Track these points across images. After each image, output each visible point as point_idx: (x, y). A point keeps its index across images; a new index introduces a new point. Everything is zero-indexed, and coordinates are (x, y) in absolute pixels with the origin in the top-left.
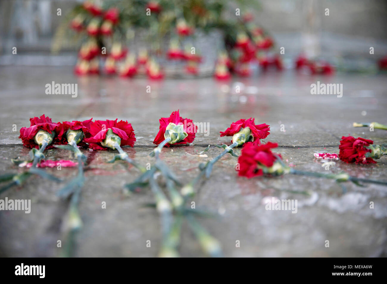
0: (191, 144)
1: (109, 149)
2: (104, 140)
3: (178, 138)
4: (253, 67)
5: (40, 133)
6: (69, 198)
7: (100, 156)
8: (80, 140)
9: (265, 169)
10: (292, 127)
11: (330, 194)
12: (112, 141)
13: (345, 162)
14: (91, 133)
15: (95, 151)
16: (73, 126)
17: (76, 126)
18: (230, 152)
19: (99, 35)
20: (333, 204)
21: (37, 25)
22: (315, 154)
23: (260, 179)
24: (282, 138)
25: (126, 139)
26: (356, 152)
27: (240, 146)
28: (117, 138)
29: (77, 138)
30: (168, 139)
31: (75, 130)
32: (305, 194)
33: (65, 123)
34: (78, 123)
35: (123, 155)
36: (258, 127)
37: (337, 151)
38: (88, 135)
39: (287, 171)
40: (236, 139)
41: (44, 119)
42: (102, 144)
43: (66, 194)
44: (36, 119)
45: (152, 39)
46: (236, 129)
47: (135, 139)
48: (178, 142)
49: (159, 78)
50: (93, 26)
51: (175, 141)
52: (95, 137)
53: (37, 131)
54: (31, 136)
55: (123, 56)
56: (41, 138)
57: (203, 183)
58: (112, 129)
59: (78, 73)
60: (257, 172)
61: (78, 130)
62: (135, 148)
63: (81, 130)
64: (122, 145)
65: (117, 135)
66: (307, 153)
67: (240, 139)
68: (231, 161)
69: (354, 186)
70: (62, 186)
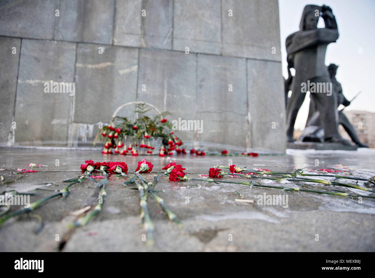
0: (151, 172)
1: (117, 173)
2: (115, 170)
3: (145, 169)
4: (174, 152)
5: (89, 166)
6: (102, 187)
7: (113, 176)
8: (105, 169)
9: (181, 178)
10: (190, 168)
11: (206, 186)
12: (118, 170)
13: (211, 178)
14: (110, 167)
15: (111, 174)
16: (102, 164)
17: (104, 164)
18: (166, 174)
19: (113, 138)
20: (207, 188)
21: (88, 134)
22: (199, 175)
23: (178, 182)
24: (187, 171)
25: (124, 169)
26: (215, 173)
27: (170, 173)
28: (120, 168)
29: (104, 169)
30: (141, 169)
31: (103, 166)
32: (197, 186)
33: (99, 163)
34: (105, 163)
35: (123, 174)
36: (177, 166)
37: (208, 174)
38: (109, 168)
39: (189, 179)
40: (169, 170)
41: (91, 161)
42: (114, 171)
43: (100, 185)
44: (88, 161)
45: (134, 140)
46: (169, 166)
47: (128, 170)
48: (145, 171)
49: (137, 155)
50: (111, 134)
51: (144, 170)
52: (111, 168)
53: (88, 166)
54: (85, 167)
55: (122, 146)
56: (89, 168)
57: (156, 183)
58: (119, 165)
59: (103, 153)
60: (178, 180)
61: (105, 166)
62: (128, 173)
63: (106, 165)
64: (123, 171)
65: (120, 167)
66: (197, 175)
67: (170, 170)
68: (167, 177)
69: (215, 184)
70: (98, 183)
